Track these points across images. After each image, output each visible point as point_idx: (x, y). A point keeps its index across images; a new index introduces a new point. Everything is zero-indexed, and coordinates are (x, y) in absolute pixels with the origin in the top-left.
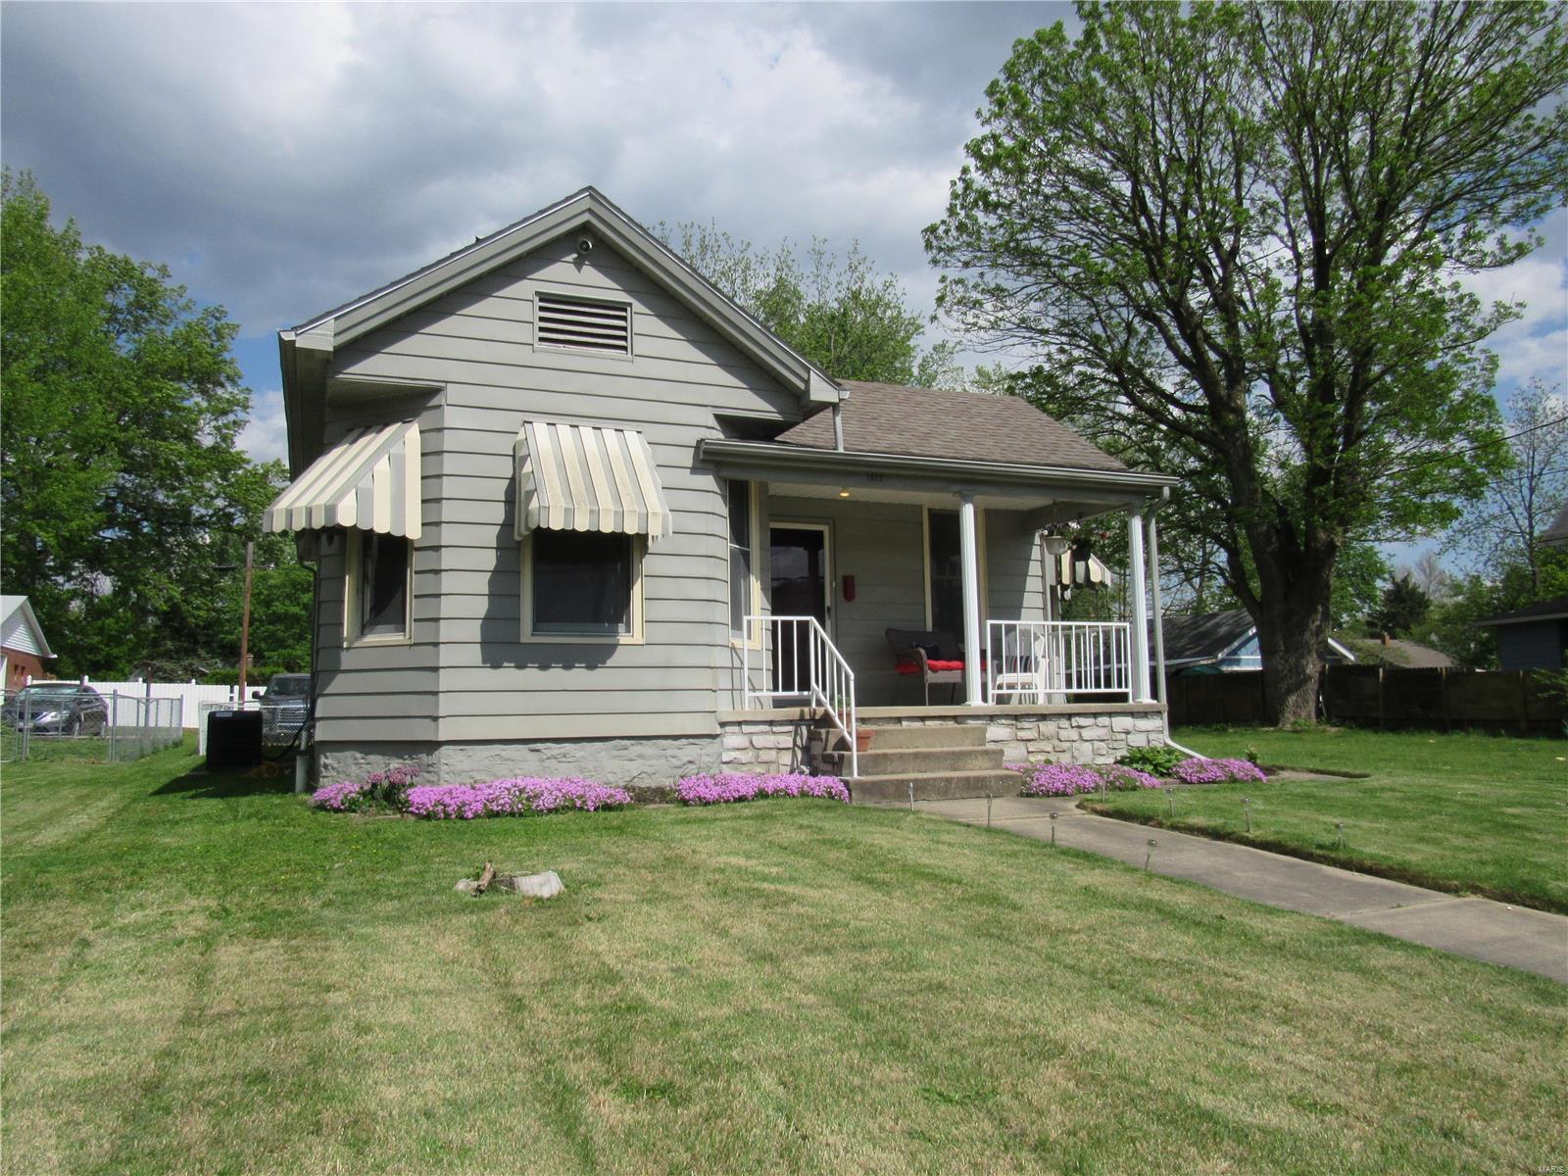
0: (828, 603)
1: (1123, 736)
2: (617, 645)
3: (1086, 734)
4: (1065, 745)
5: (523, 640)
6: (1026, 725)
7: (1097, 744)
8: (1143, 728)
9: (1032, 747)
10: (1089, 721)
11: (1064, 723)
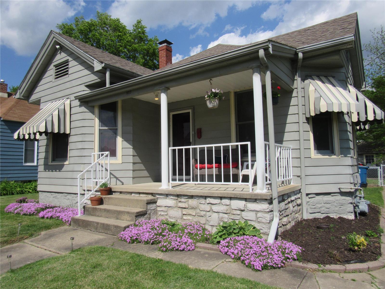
0: (191, 141)
1: (239, 212)
2: (64, 165)
3: (215, 208)
4: (203, 213)
5: (49, 164)
6: (183, 200)
7: (221, 215)
8: (252, 209)
9: (185, 212)
10: (217, 201)
11: (202, 201)
